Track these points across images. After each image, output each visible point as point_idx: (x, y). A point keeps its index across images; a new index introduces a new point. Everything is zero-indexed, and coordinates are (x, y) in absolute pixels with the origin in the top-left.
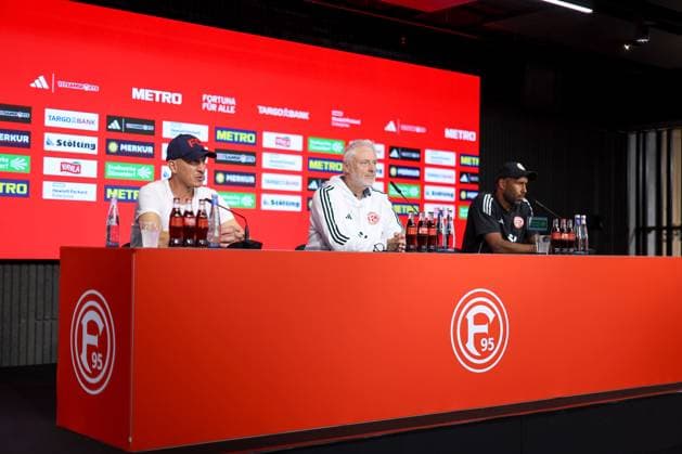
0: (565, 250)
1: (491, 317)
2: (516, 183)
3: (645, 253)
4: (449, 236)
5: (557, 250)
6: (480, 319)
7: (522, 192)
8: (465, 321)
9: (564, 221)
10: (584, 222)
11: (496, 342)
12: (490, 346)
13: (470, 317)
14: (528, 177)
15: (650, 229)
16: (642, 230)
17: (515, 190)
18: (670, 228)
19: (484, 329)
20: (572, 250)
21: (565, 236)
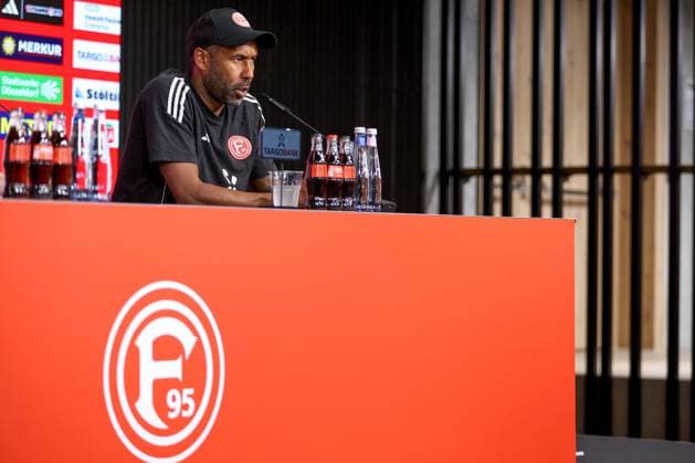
0: (335, 201)
1: (188, 342)
2: (232, 58)
3: (458, 210)
4: (97, 166)
5: (320, 200)
6: (166, 348)
7: (244, 77)
8: (134, 352)
9: (335, 138)
10: (373, 142)
11: (197, 398)
12: (185, 407)
13: (145, 344)
14: (259, 43)
15: (467, 175)
16: (453, 175)
17: (228, 73)
18: (508, 172)
19: (173, 369)
20: (349, 201)
21: (335, 172)
